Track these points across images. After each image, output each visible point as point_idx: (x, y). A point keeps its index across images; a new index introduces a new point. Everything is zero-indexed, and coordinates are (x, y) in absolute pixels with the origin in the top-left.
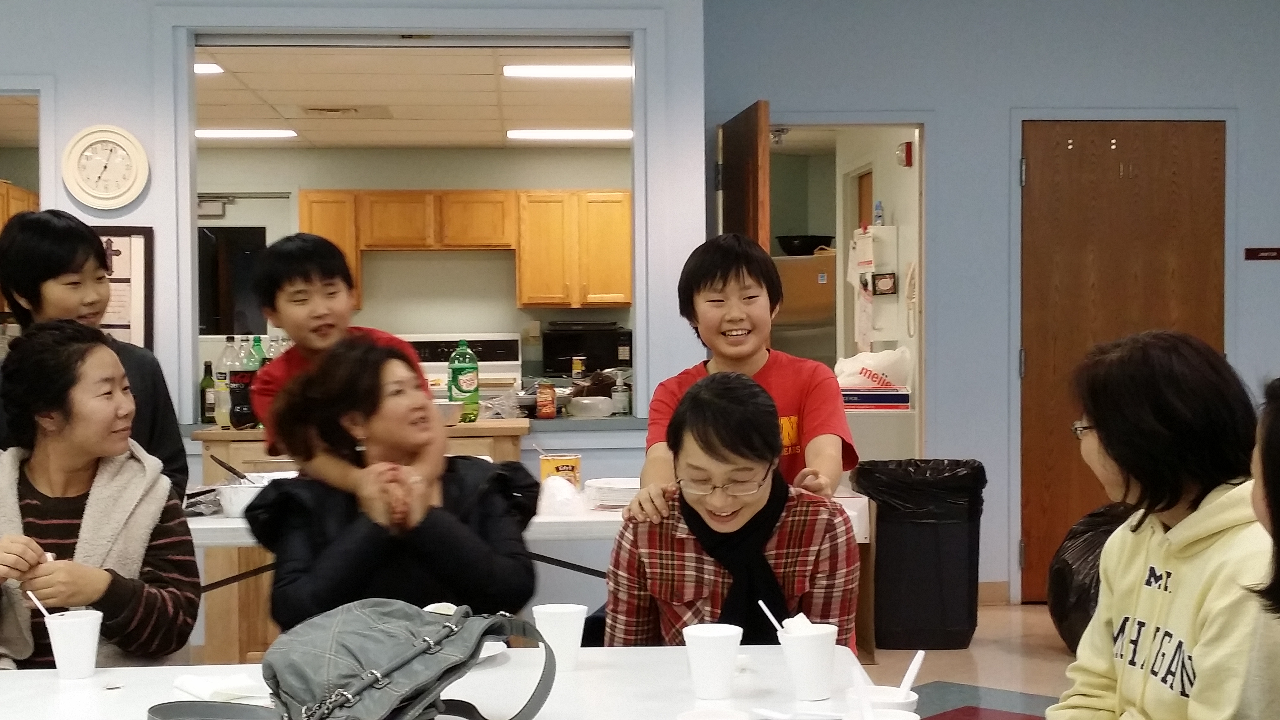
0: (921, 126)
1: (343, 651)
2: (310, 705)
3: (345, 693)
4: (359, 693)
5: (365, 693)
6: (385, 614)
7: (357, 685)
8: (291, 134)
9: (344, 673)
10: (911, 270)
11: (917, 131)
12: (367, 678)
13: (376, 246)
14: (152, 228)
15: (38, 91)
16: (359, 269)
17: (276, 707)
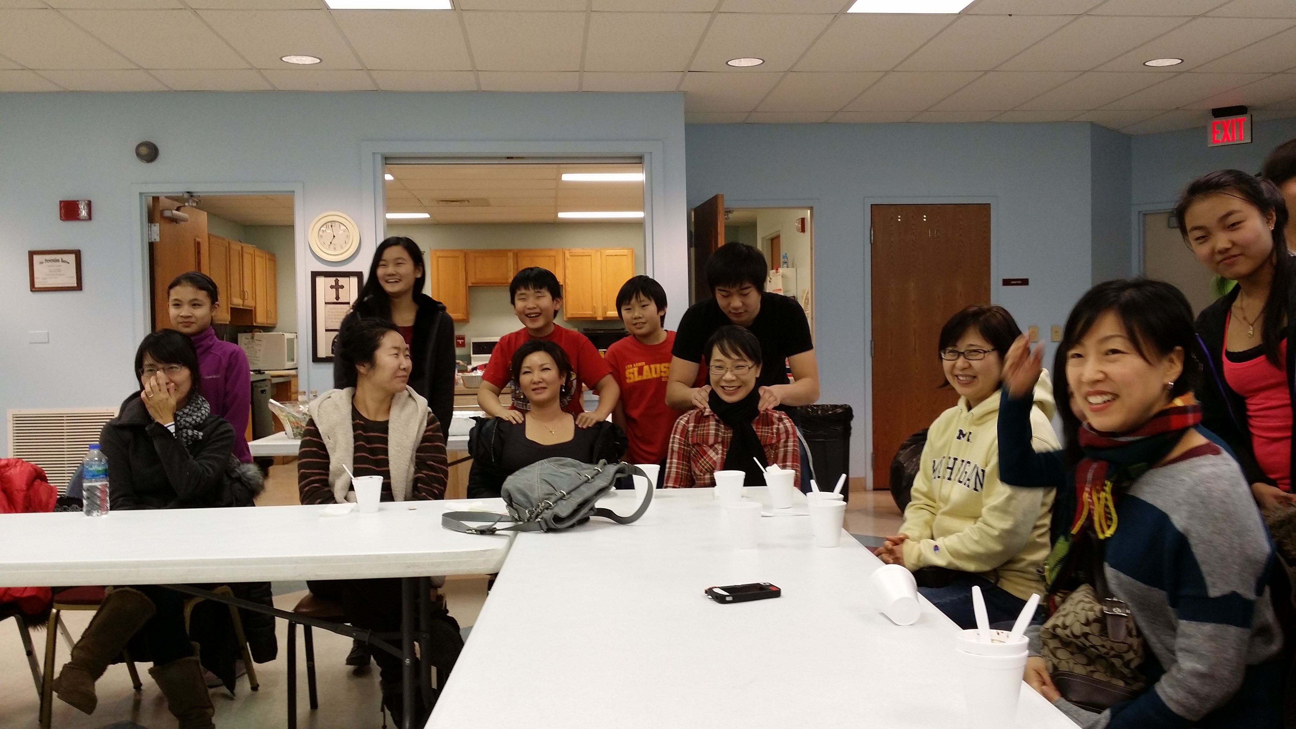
0: (811, 208)
1: (544, 482)
2: (530, 509)
3: (549, 502)
4: (555, 502)
5: (559, 502)
6: (562, 465)
7: (554, 498)
8: (426, 216)
9: (546, 493)
10: (806, 293)
11: (809, 211)
12: (559, 495)
13: (477, 283)
14: (362, 272)
15: (293, 192)
16: (468, 298)
17: (509, 512)
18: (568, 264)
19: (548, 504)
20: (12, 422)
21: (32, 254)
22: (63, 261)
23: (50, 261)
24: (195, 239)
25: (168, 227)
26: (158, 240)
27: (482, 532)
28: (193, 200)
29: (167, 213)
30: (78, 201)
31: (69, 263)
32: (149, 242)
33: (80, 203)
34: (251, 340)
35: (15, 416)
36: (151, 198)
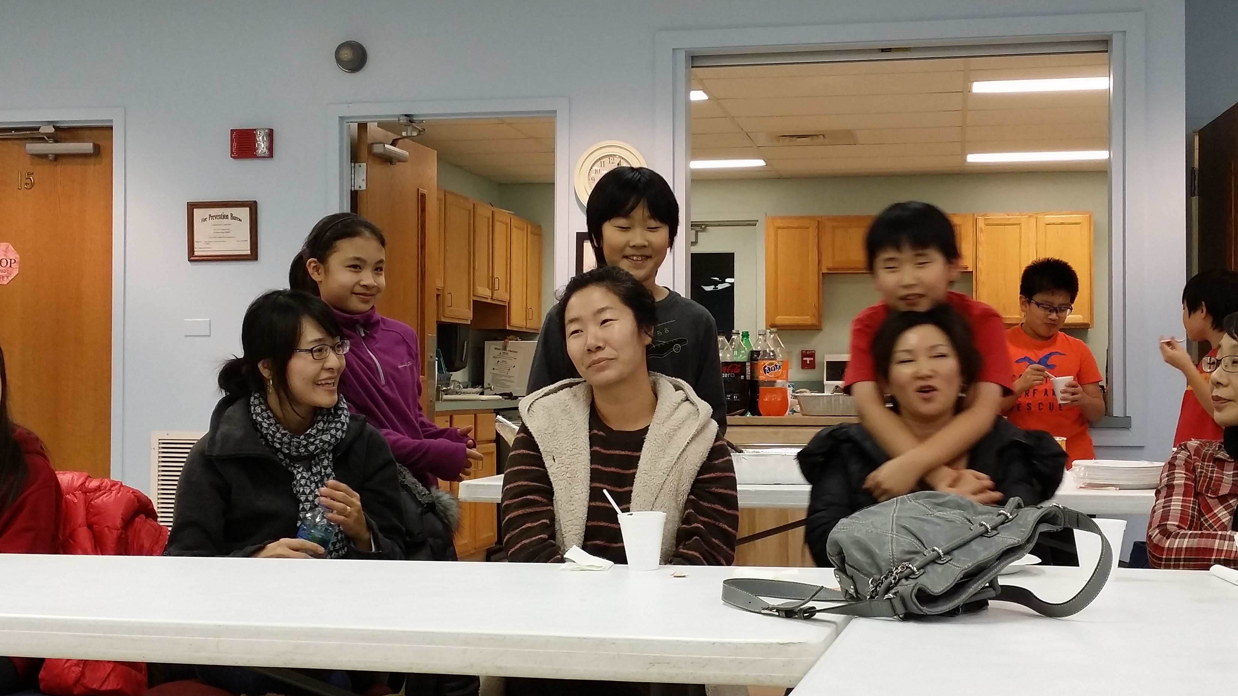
1: (904, 531)
2: (877, 577)
3: (910, 566)
4: (922, 567)
5: (929, 568)
6: (939, 505)
7: (919, 560)
8: (760, 163)
9: (907, 549)
12: (929, 555)
13: (837, 269)
15: (555, 112)
16: (821, 292)
17: (840, 582)
18: (982, 238)
19: (908, 570)
20: (157, 450)
21: (192, 207)
22: (234, 218)
23: (216, 217)
24: (418, 189)
25: (379, 169)
26: (364, 187)
27: (789, 614)
28: (414, 127)
29: (378, 149)
30: (255, 130)
31: (240, 220)
32: (351, 190)
33: (258, 133)
34: (502, 352)
35: (161, 441)
36: (357, 124)
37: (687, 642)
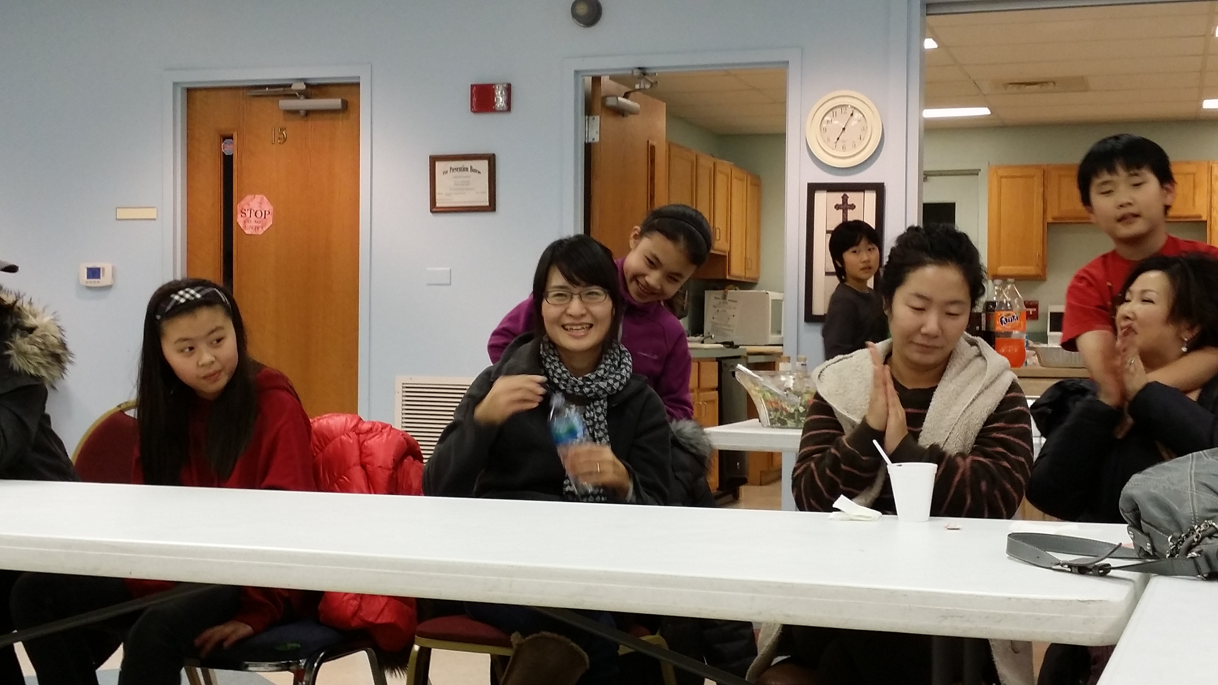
1: (1204, 488)
2: (1177, 535)
3: (1214, 524)
8: (985, 111)
13: (1063, 219)
14: (883, 184)
15: (788, 62)
16: (1046, 242)
17: (1133, 539)
18: (1217, 186)
19: (1212, 528)
20: (401, 393)
21: (434, 160)
22: (472, 170)
23: (456, 169)
24: (648, 142)
25: (612, 122)
26: (597, 139)
27: (1082, 570)
28: (647, 80)
29: (611, 102)
30: (494, 85)
31: (479, 172)
32: (585, 142)
33: (497, 87)
34: (722, 301)
35: (405, 386)
36: (591, 78)
37: (981, 597)
